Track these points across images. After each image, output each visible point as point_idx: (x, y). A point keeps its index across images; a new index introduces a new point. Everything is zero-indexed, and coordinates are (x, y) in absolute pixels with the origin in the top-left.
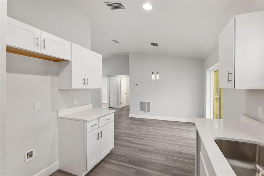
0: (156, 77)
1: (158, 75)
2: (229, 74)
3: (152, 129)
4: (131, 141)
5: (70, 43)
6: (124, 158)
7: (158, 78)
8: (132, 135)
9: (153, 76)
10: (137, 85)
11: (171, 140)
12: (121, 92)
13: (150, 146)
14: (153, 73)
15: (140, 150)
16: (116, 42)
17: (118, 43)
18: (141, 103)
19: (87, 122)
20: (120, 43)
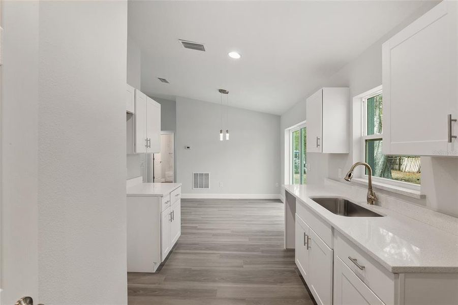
0: (224, 137)
1: (228, 135)
2: (318, 139)
3: (219, 210)
4: (197, 227)
5: (134, 89)
6: (197, 246)
7: (227, 138)
8: (194, 220)
9: (221, 135)
10: (188, 148)
11: (247, 221)
12: (154, 159)
13: (224, 229)
14: (221, 132)
15: (214, 235)
16: (164, 80)
17: (167, 82)
18: (196, 175)
19: (162, 197)
20: (168, 83)
